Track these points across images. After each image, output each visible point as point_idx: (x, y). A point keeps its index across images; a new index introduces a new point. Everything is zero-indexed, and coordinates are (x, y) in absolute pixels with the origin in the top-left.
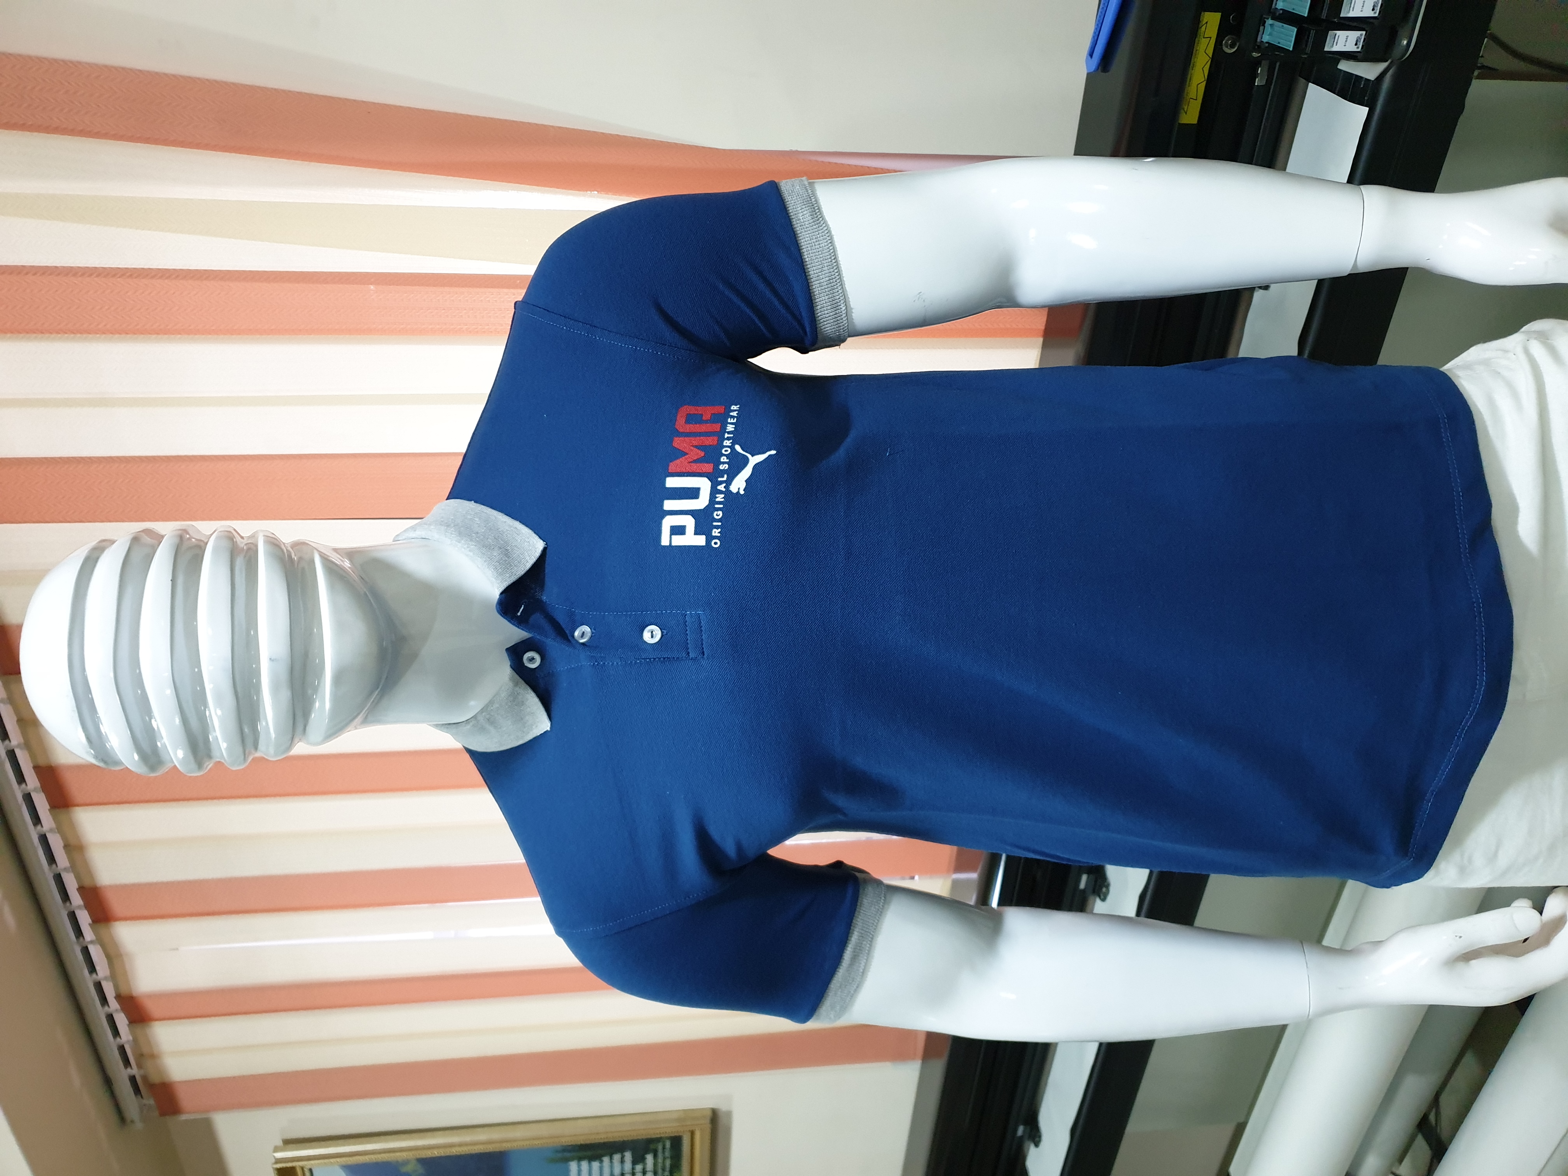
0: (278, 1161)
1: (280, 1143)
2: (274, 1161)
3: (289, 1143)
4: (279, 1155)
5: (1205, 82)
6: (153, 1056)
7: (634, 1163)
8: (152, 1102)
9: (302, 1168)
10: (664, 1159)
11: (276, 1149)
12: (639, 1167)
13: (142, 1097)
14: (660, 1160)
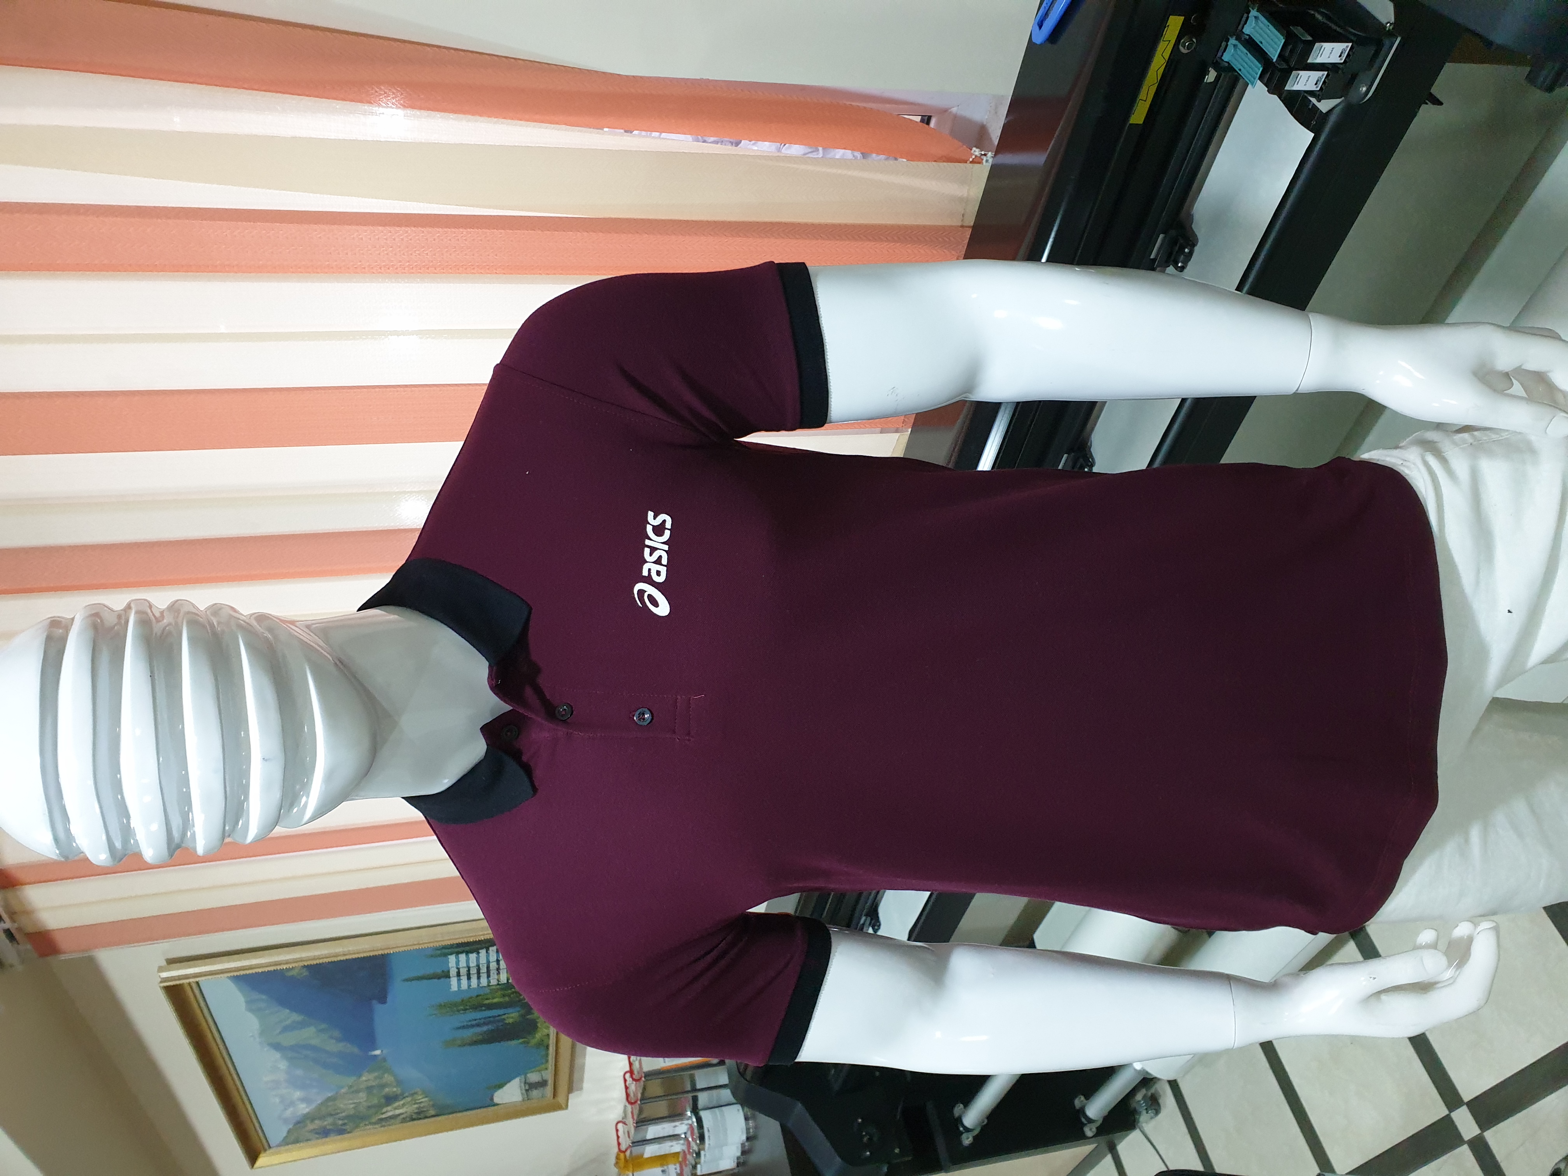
0: (164, 980)
1: (164, 963)
2: (160, 980)
3: (173, 962)
4: (165, 975)
5: (1157, 84)
6: (28, 912)
8: (29, 947)
9: (189, 984)
11: (161, 969)
13: (18, 944)
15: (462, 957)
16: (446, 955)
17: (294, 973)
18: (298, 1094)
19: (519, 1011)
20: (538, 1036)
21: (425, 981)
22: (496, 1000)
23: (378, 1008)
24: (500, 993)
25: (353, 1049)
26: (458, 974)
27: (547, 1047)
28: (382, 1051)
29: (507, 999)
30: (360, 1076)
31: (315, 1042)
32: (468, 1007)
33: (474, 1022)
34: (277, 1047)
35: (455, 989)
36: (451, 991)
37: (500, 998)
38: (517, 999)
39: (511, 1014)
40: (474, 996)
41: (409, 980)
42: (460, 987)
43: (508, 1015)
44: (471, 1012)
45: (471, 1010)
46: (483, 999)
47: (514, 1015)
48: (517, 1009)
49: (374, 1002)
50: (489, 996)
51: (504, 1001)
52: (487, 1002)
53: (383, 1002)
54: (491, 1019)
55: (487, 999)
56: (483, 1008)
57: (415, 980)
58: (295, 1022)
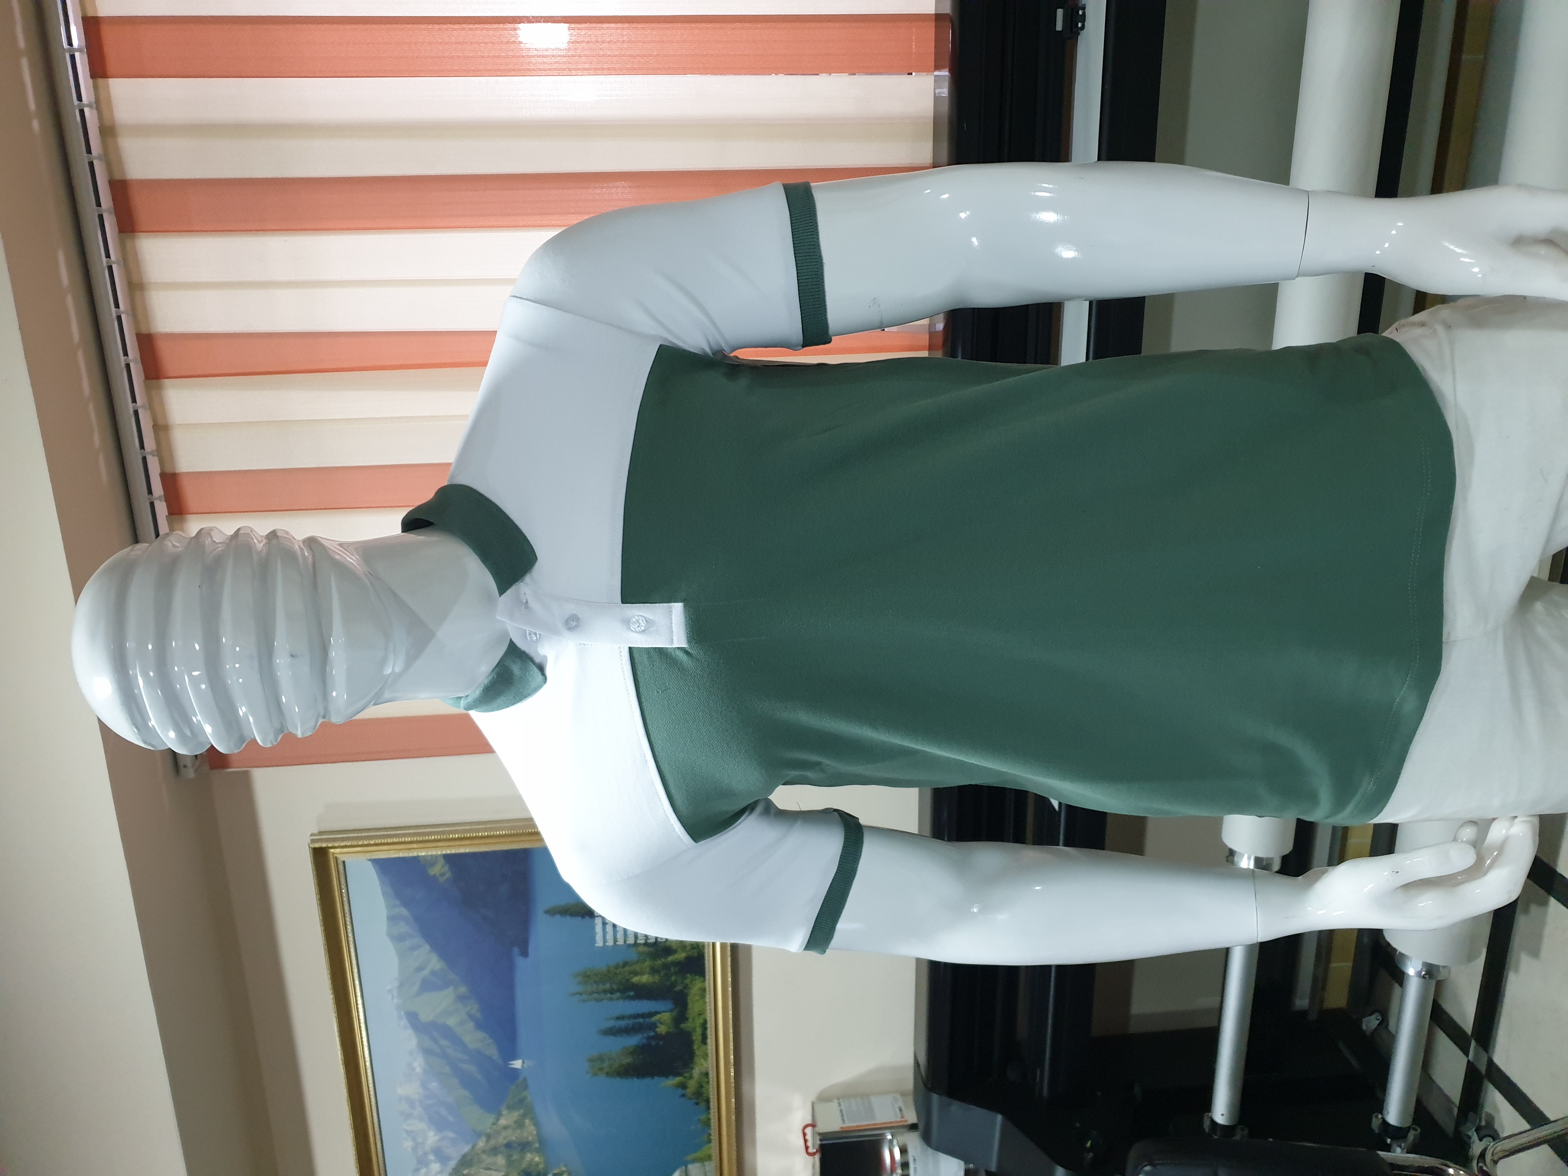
17: (435, 870)
18: (432, 1138)
19: (671, 1011)
20: (696, 1072)
21: (568, 919)
22: (645, 979)
23: (521, 963)
24: (648, 963)
25: (492, 1051)
27: (708, 1101)
28: (523, 1062)
29: (657, 978)
30: (499, 1115)
31: (452, 1022)
32: (615, 987)
33: (622, 1023)
34: (413, 1019)
35: (599, 943)
36: (597, 945)
37: (650, 974)
38: (668, 983)
39: (663, 1014)
40: (621, 964)
41: (552, 912)
42: (605, 941)
43: (659, 1016)
44: (618, 999)
45: (618, 994)
46: (630, 973)
47: (666, 1017)
48: (669, 1005)
49: (516, 950)
50: (637, 968)
51: (655, 983)
52: (635, 979)
53: (525, 953)
54: (641, 1020)
55: (636, 974)
56: (632, 993)
57: (558, 917)
58: (433, 973)
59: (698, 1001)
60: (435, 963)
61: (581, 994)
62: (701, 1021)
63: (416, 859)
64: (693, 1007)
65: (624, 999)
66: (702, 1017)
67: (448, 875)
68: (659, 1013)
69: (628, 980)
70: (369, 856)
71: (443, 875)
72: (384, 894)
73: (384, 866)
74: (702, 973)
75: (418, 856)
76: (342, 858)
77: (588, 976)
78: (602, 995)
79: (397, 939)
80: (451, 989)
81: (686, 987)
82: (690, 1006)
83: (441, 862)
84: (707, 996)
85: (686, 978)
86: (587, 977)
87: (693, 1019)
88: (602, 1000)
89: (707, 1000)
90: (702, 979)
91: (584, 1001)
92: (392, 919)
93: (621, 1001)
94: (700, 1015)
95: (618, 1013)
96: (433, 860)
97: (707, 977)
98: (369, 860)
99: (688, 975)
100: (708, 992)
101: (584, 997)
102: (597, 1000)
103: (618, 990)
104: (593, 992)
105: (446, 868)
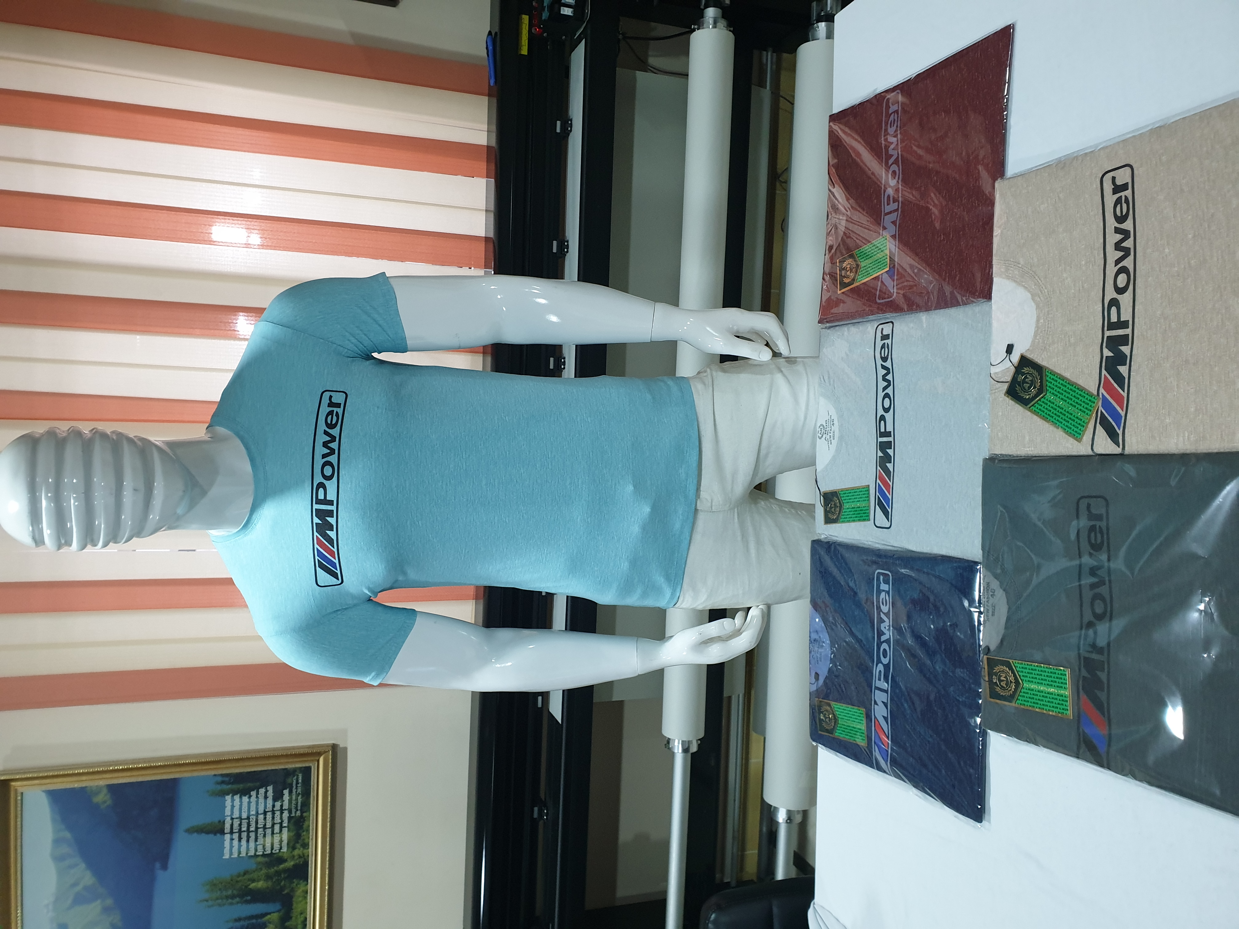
7: (275, 799)
10: (298, 795)
12: (278, 804)
14: (294, 797)
15: (237, 798)
16: (224, 793)
17: (99, 799)
19: (279, 911)
21: (204, 836)
22: (260, 884)
23: (161, 875)
24: (264, 871)
26: (232, 832)
29: (270, 883)
32: (235, 893)
33: (239, 924)
35: (227, 856)
36: (224, 857)
37: (264, 880)
38: (278, 887)
39: (272, 914)
40: (242, 873)
41: (191, 831)
42: (231, 853)
43: (269, 916)
44: (238, 903)
45: (238, 899)
46: (249, 880)
47: (275, 917)
48: (278, 906)
49: (158, 865)
50: (255, 875)
51: (268, 888)
52: (253, 885)
53: (165, 867)
54: (254, 921)
55: (253, 881)
56: (249, 898)
57: (195, 834)
58: (86, 888)
59: (301, 902)
60: (88, 879)
61: (207, 901)
62: (302, 919)
63: (83, 789)
64: (297, 907)
65: (242, 903)
66: (302, 916)
67: (109, 802)
68: (270, 914)
69: (246, 887)
70: (45, 788)
71: (105, 802)
72: (54, 820)
73: (55, 796)
74: (306, 879)
75: (86, 787)
76: (20, 790)
77: (215, 885)
78: (225, 901)
79: (58, 859)
80: (99, 902)
81: (293, 890)
82: (294, 905)
83: (105, 791)
84: (308, 897)
85: (294, 883)
86: (213, 885)
87: (296, 918)
88: (224, 905)
89: (308, 900)
90: (305, 882)
91: (209, 907)
92: (57, 842)
93: (240, 904)
94: (301, 914)
95: (236, 916)
96: (98, 790)
97: (309, 881)
98: (43, 791)
99: (295, 880)
100: (309, 894)
101: (210, 903)
102: (220, 905)
103: (239, 896)
104: (217, 899)
105: (108, 796)
